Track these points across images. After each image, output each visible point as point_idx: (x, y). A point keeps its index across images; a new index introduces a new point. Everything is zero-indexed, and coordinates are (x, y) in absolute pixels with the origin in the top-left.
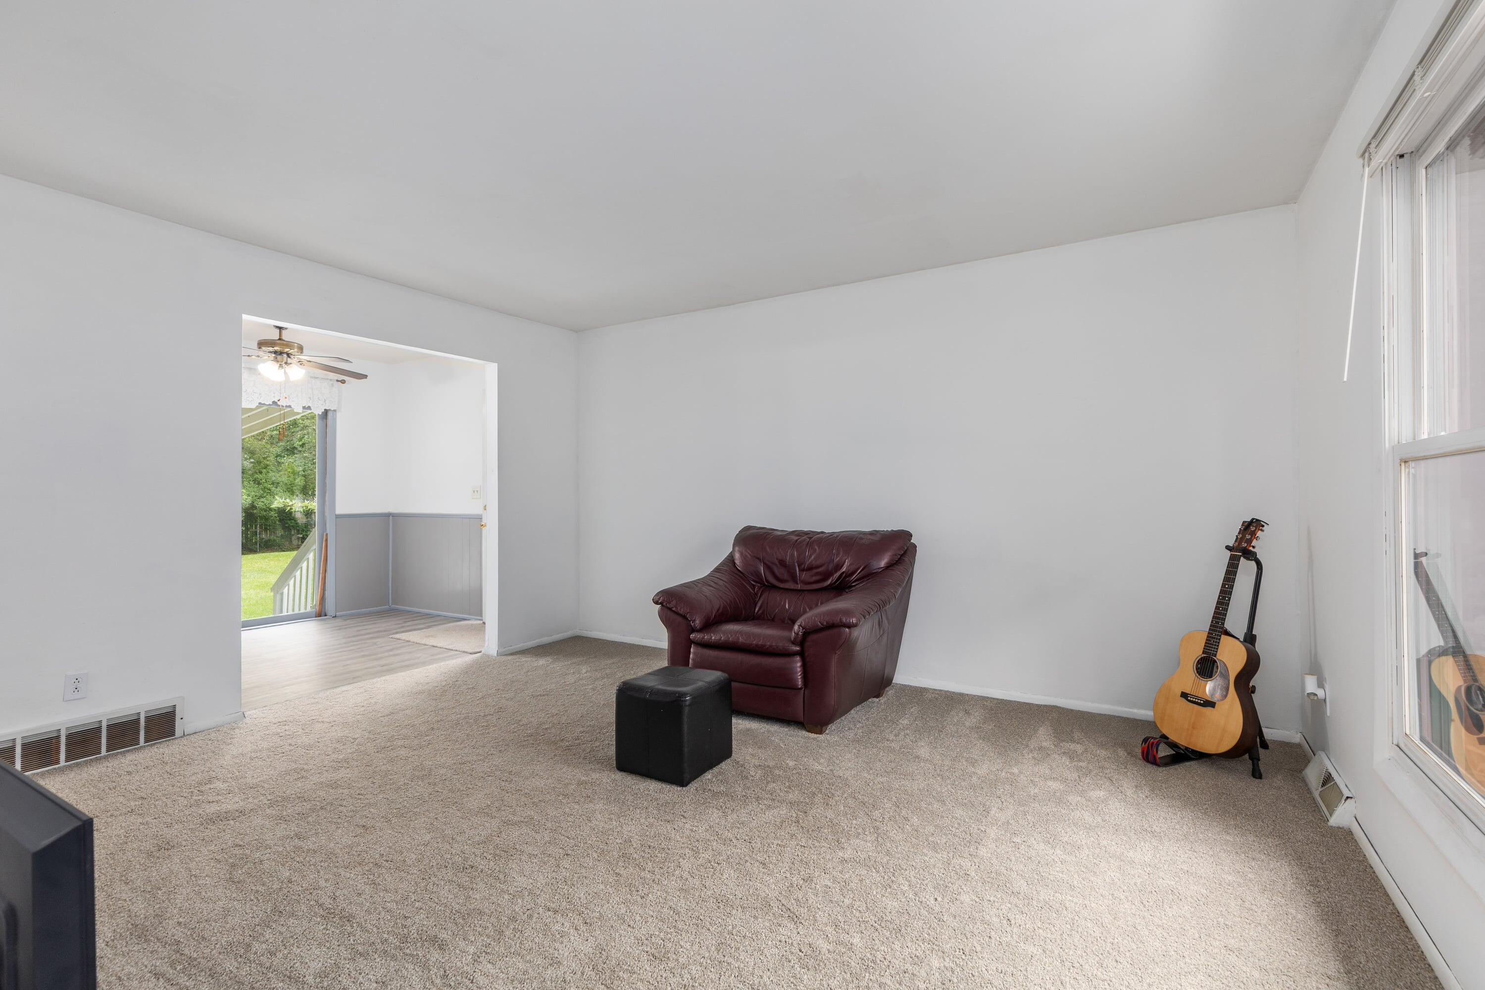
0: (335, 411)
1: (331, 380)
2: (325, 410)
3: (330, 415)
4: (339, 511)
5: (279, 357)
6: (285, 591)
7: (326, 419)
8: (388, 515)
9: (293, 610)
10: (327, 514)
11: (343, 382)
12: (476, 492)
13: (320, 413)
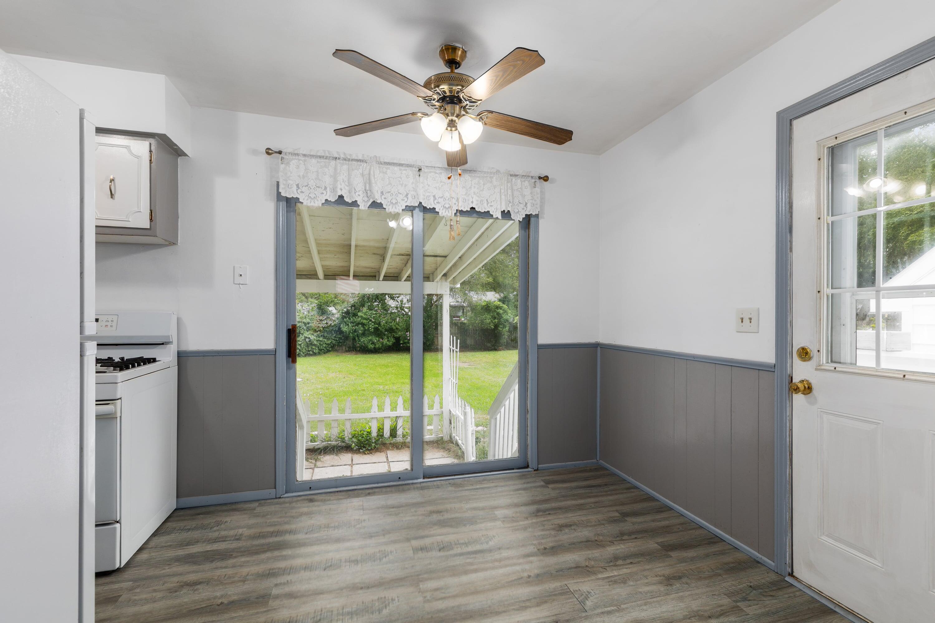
0: (537, 216)
1: (532, 177)
2: (526, 215)
3: (533, 220)
4: (542, 340)
5: (449, 107)
6: (498, 417)
7: (529, 229)
8: (596, 346)
9: (494, 456)
10: (529, 343)
11: (545, 178)
12: (746, 321)
13: (521, 220)
